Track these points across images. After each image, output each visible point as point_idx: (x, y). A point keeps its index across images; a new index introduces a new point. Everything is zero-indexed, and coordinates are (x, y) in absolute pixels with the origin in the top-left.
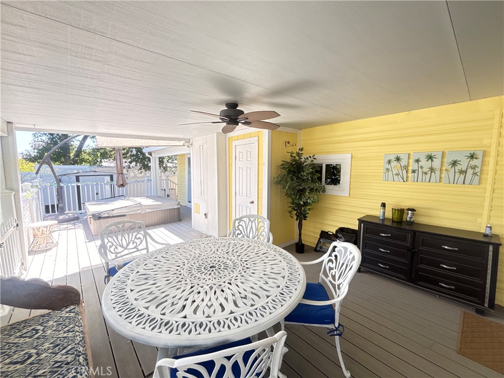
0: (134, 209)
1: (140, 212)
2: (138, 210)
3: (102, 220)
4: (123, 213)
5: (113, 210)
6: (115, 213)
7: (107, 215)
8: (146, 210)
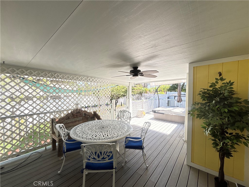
0: (168, 112)
1: (170, 114)
2: (170, 113)
3: (156, 113)
4: (163, 112)
5: (159, 110)
6: (160, 112)
7: (157, 112)
8: (173, 114)
